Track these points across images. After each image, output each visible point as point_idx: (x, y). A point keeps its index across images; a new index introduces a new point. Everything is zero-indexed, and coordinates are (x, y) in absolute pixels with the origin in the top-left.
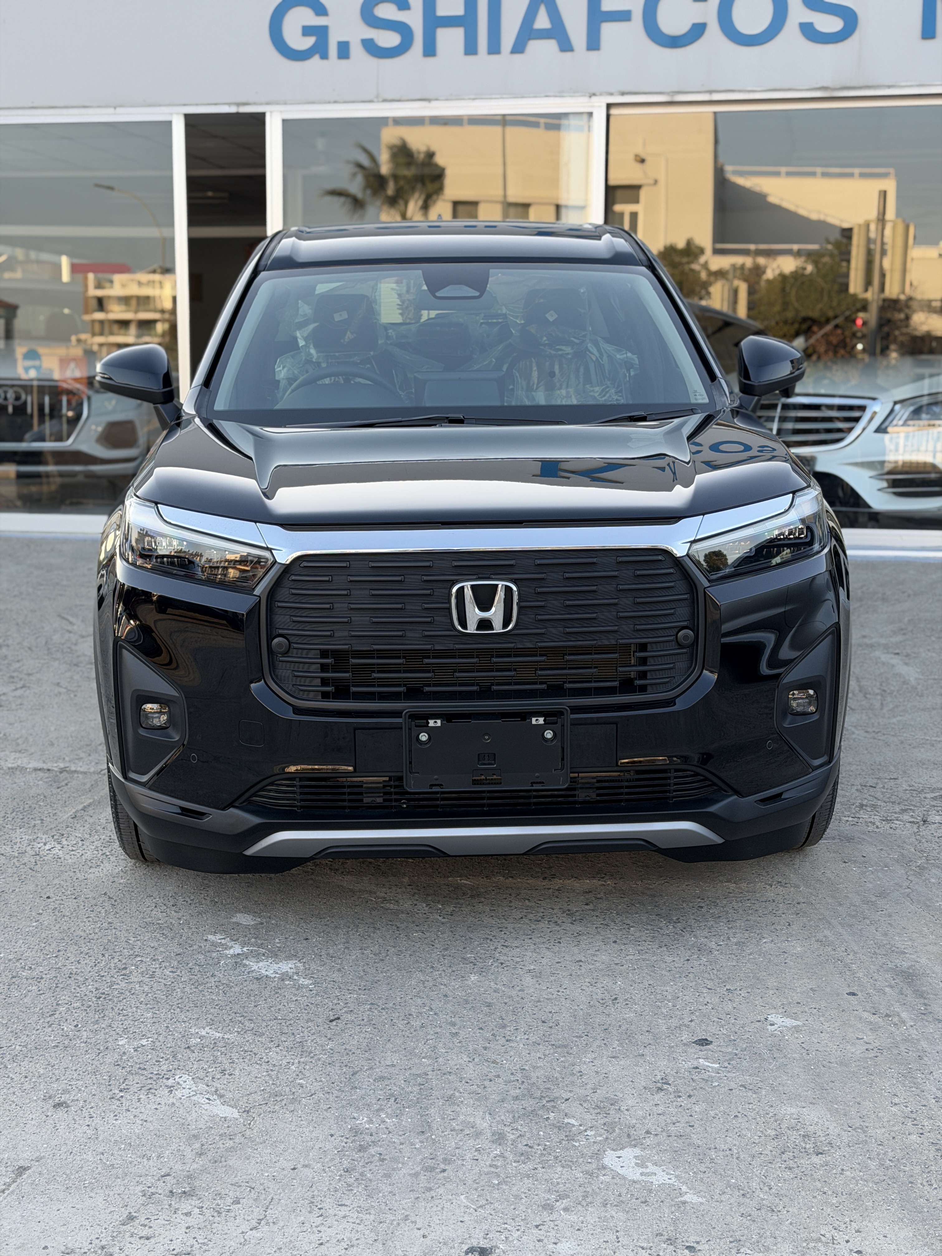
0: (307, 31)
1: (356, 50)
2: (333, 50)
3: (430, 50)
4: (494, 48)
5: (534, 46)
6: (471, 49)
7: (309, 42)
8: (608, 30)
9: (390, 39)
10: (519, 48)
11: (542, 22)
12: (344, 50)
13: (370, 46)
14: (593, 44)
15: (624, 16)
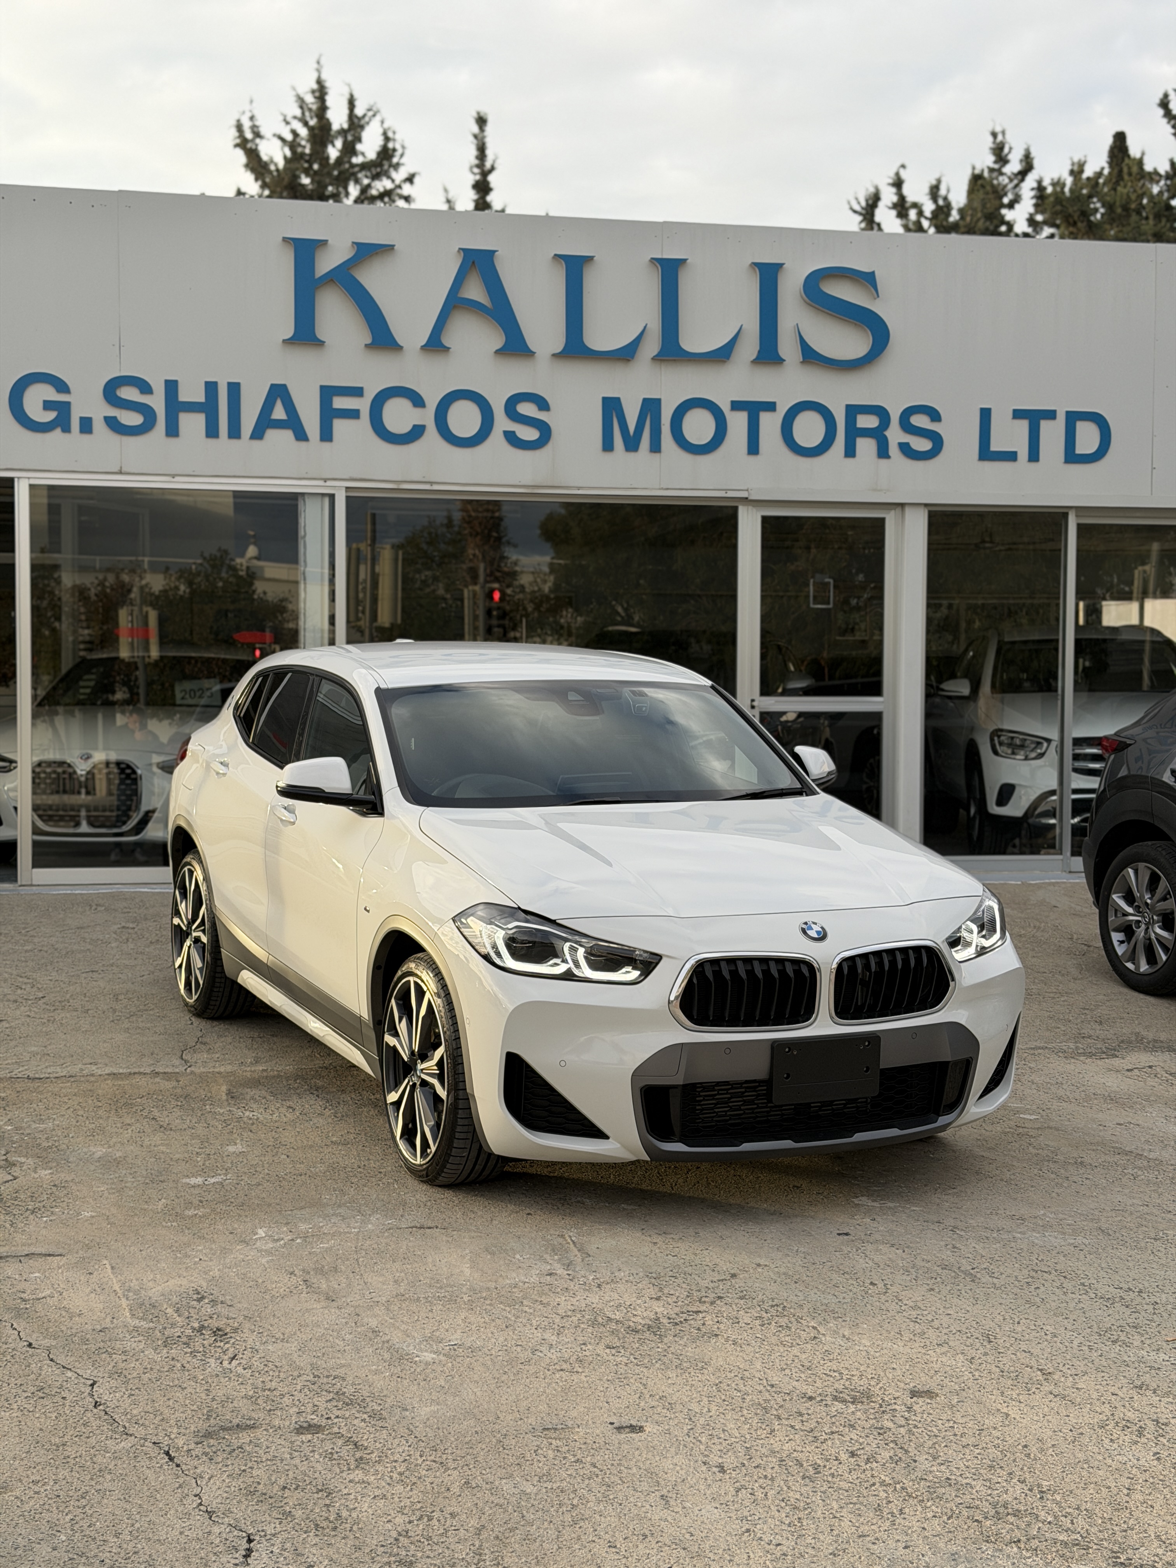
0: (48, 405)
1: (99, 425)
2: (75, 424)
3: (172, 431)
4: (235, 433)
5: (272, 435)
6: (212, 432)
7: (51, 416)
8: (339, 426)
9: (133, 419)
10: (258, 434)
11: (279, 413)
12: (86, 426)
13: (113, 424)
14: (326, 435)
15: (354, 414)
